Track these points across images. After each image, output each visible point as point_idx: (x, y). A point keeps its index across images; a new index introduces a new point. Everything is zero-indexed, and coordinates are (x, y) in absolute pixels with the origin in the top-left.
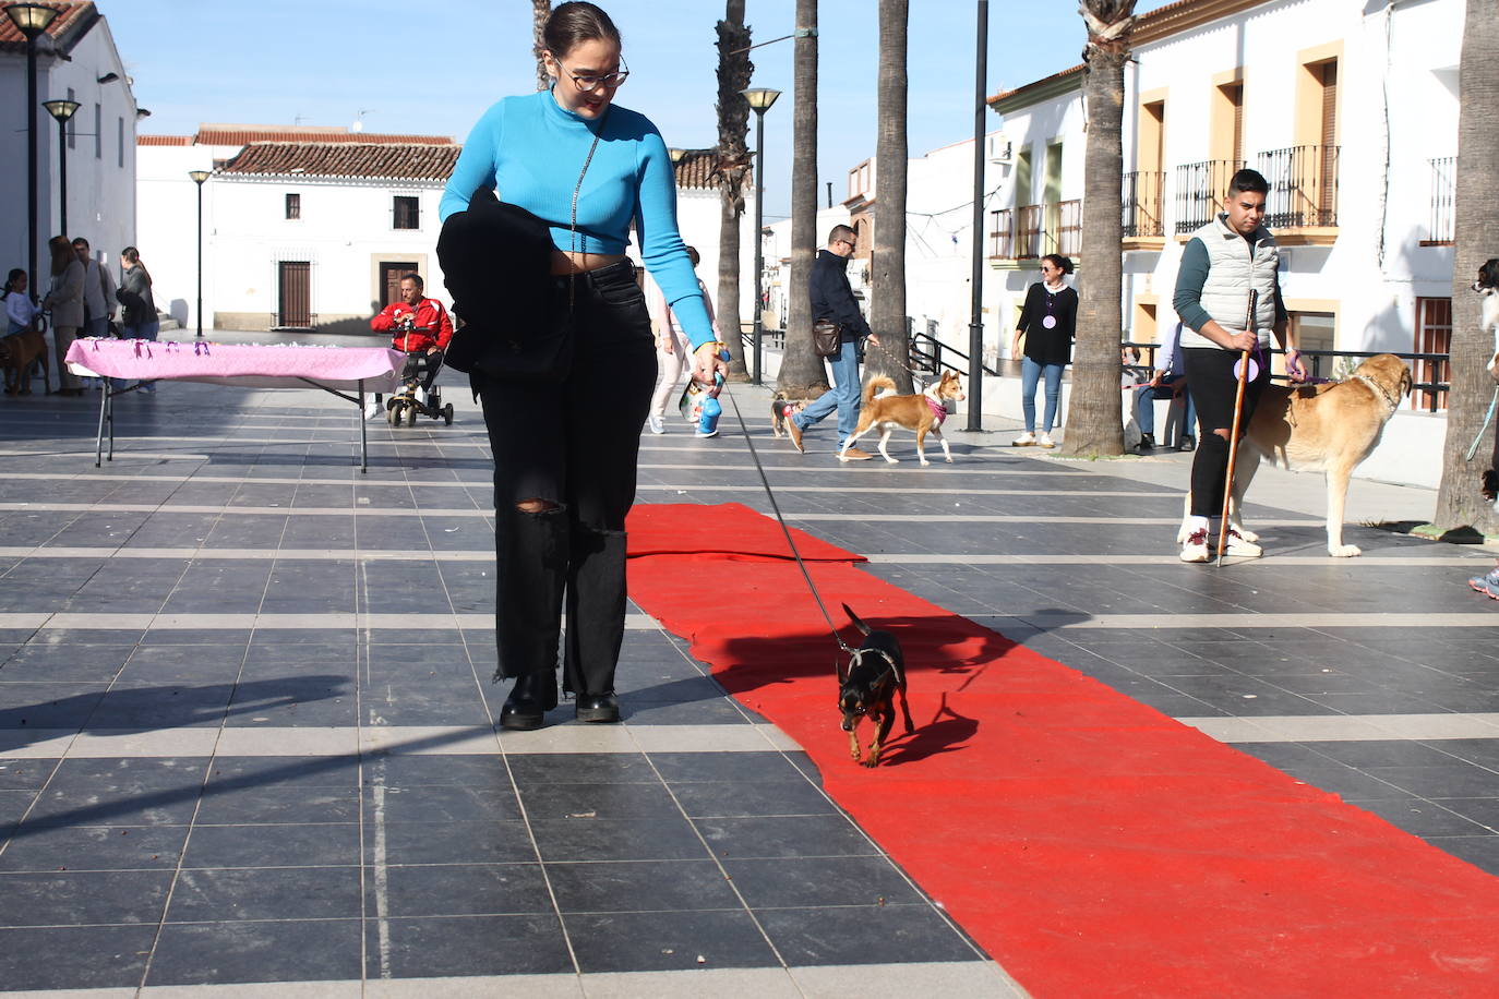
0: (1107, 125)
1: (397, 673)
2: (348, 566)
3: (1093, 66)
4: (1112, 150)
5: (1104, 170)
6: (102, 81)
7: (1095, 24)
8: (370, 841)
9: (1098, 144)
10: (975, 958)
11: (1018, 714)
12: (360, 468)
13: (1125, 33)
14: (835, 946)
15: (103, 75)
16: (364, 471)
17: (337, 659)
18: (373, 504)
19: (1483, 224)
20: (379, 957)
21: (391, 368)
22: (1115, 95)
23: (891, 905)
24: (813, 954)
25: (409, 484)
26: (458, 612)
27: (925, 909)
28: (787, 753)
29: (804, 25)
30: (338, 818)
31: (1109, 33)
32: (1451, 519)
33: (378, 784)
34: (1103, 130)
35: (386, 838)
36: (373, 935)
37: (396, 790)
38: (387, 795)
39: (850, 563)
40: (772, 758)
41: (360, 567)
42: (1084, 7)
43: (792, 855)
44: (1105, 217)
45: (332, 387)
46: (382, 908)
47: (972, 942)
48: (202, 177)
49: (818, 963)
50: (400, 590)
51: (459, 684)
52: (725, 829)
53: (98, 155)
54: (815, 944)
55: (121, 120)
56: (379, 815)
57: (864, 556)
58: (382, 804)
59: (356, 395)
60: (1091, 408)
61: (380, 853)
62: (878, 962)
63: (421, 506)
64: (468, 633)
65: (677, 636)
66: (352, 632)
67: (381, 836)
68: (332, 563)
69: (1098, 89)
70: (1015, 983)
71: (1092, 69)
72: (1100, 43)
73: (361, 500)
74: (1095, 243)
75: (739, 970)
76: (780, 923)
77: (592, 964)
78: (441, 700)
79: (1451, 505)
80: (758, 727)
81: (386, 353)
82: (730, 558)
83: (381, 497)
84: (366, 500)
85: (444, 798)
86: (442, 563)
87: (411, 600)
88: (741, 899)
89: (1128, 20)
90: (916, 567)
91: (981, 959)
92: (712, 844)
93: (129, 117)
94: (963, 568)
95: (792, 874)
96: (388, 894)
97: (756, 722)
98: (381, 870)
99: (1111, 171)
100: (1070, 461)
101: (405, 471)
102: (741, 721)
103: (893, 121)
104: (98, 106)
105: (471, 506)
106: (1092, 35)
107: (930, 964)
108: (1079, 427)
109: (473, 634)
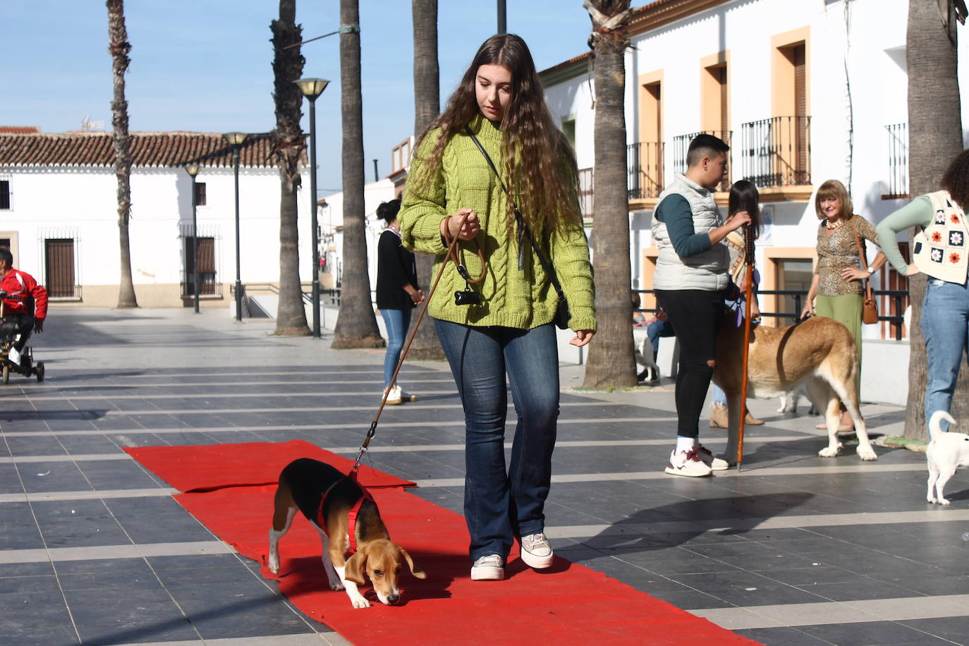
0: (611, 102)
3: (598, 53)
4: (616, 123)
5: (610, 141)
7: (598, 16)
9: (605, 119)
11: (550, 612)
13: (624, 23)
19: (931, 178)
22: (617, 76)
25: (4, 434)
26: (49, 547)
29: (347, 23)
31: (610, 23)
32: (917, 431)
34: (609, 107)
39: (402, 488)
44: (612, 181)
51: (50, 611)
57: (414, 481)
60: (608, 347)
63: (16, 454)
64: (60, 565)
65: (249, 559)
69: (602, 72)
71: (597, 55)
72: (603, 32)
74: (605, 203)
78: (34, 626)
79: (917, 418)
80: (322, 635)
86: (35, 504)
87: (6, 538)
89: (626, 12)
97: (320, 631)
99: (617, 141)
100: (591, 393)
102: (307, 630)
103: (428, 104)
105: (61, 452)
106: (596, 26)
108: (598, 364)
109: (62, 566)
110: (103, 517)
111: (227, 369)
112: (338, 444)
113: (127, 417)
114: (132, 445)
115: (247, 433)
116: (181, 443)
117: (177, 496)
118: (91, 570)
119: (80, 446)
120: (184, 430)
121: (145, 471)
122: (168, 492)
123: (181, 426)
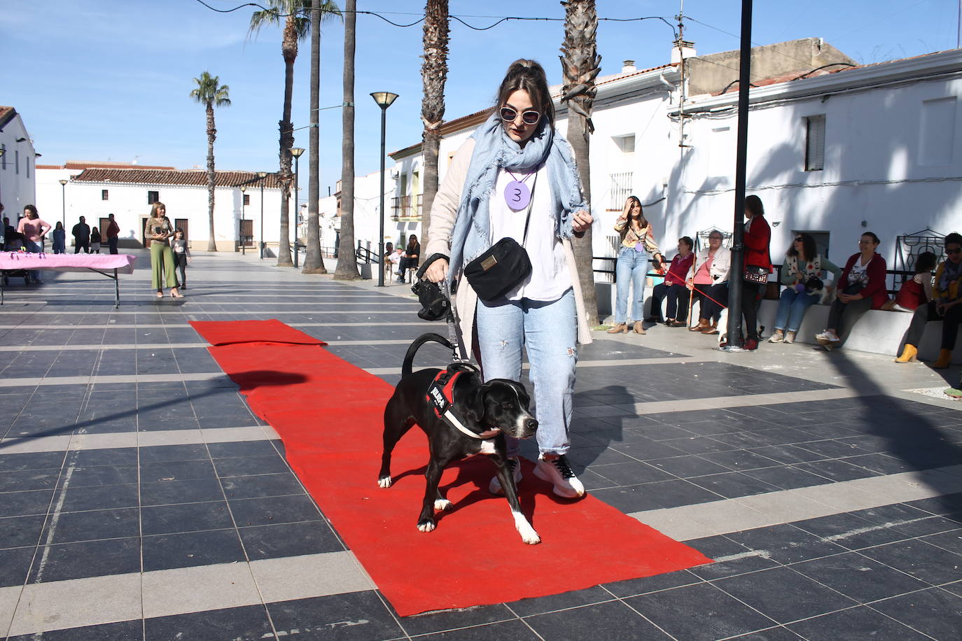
0: (432, 163)
1: (100, 406)
2: (95, 353)
3: (427, 141)
4: (434, 173)
6: (18, 141)
7: (427, 123)
8: (56, 500)
9: (429, 171)
10: (341, 549)
12: (115, 306)
13: (439, 127)
14: (274, 547)
15: (19, 139)
16: (117, 308)
17: (74, 400)
18: (116, 323)
20: (39, 569)
21: (128, 263)
22: (435, 151)
23: (307, 521)
24: (263, 553)
25: (135, 313)
26: (138, 374)
27: (322, 523)
28: (273, 441)
29: (313, 122)
30: (44, 487)
31: (433, 126)
33: (71, 466)
34: (431, 166)
35: (65, 497)
36: (40, 556)
37: (79, 469)
38: (74, 472)
39: (319, 346)
40: (265, 444)
41: (100, 353)
42: (423, 116)
43: (264, 496)
45: (101, 272)
46: (50, 539)
47: (341, 540)
48: (64, 182)
49: (264, 558)
50: (115, 364)
51: (128, 410)
52: (235, 483)
53: (17, 172)
54: (265, 546)
55: (28, 158)
56: (66, 483)
57: (326, 342)
58: (69, 477)
59: (113, 275)
61: (59, 506)
62: (294, 556)
63: (138, 323)
64: (140, 384)
66: (85, 385)
67: (63, 496)
68: (88, 351)
69: (428, 149)
70: (359, 563)
72: (429, 131)
73: (111, 321)
75: (225, 564)
76: (250, 535)
77: (150, 567)
80: (262, 428)
81: (126, 257)
82: (268, 344)
83: (119, 319)
84: (114, 321)
85: (102, 472)
86: (139, 350)
88: (234, 522)
89: (440, 122)
90: (347, 347)
91: (344, 550)
92: (227, 492)
93: (32, 156)
94: (367, 347)
95: (261, 507)
96: (56, 530)
97: (262, 425)
98: (56, 516)
99: (434, 182)
101: (136, 307)
102: (255, 424)
103: (348, 161)
104: (17, 152)
105: (160, 323)
106: (426, 127)
107: (319, 555)
109: (142, 385)
110: (170, 359)
111: (250, 282)
112: (294, 322)
113: (196, 305)
114: (195, 320)
115: (252, 315)
116: (219, 320)
117: (209, 348)
118: (155, 387)
119: (171, 320)
120: (222, 313)
121: (197, 334)
122: (206, 345)
123: (221, 310)
